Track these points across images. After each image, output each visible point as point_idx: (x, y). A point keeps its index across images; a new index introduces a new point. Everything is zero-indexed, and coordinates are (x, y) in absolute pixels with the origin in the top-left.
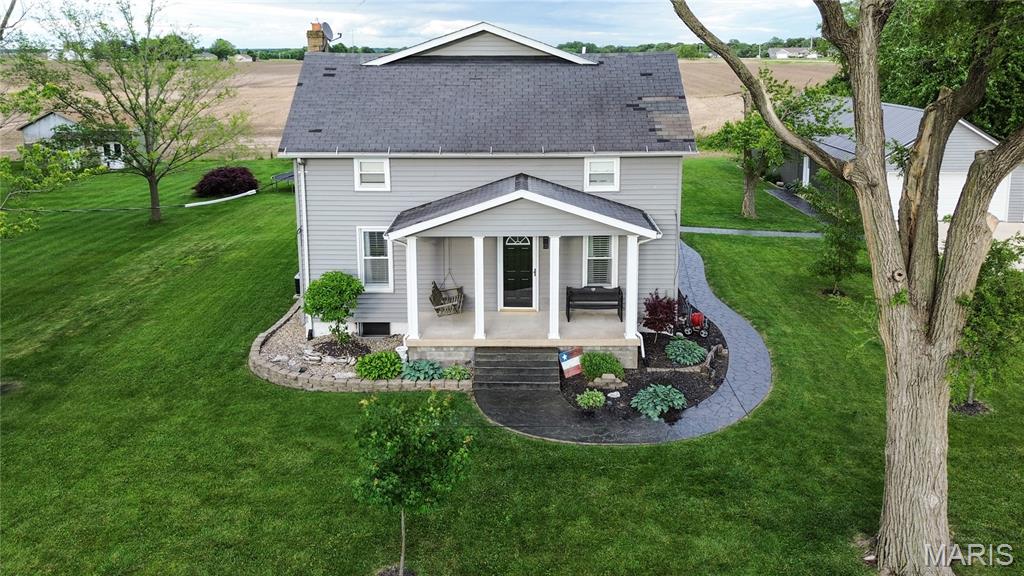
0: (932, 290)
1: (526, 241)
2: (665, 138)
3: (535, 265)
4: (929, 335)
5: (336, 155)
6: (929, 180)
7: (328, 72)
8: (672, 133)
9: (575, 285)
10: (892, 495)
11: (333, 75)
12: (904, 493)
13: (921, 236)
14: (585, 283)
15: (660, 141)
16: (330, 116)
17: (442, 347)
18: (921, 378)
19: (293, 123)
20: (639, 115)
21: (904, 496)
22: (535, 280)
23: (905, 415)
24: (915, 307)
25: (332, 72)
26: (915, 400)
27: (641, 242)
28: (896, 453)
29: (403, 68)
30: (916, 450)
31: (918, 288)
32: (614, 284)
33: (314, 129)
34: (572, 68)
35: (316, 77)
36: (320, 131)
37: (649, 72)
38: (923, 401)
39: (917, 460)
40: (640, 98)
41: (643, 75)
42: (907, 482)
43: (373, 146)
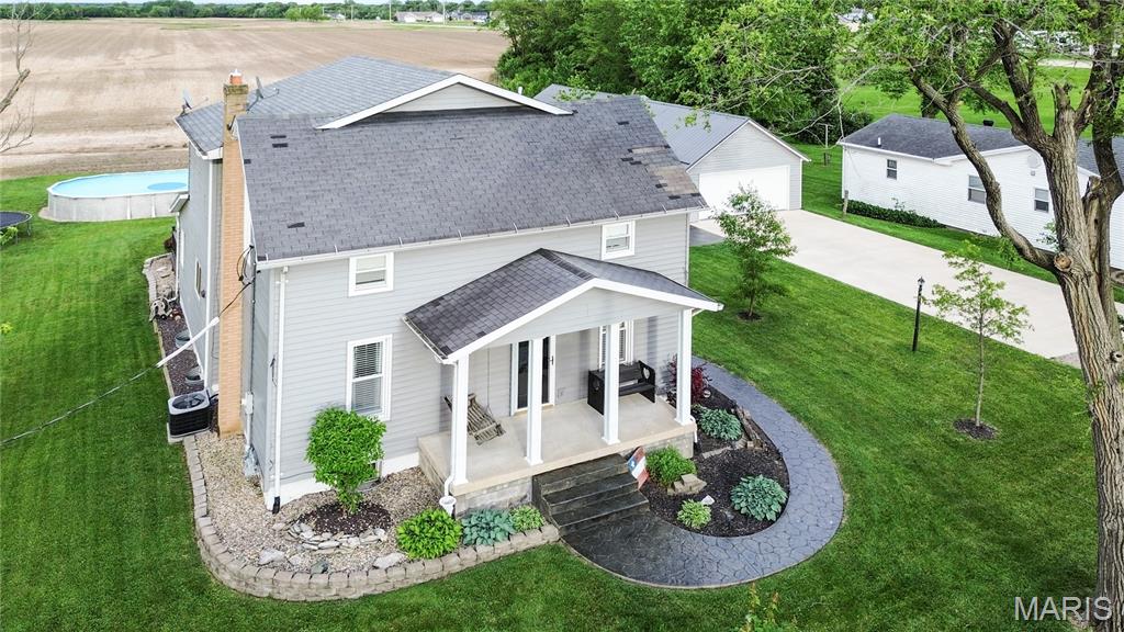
2: (675, 194)
7: (277, 141)
8: (678, 188)
11: (285, 145)
15: (672, 198)
16: (308, 203)
17: (495, 487)
19: (261, 218)
20: (639, 170)
25: (282, 141)
29: (368, 130)
33: (293, 222)
35: (265, 150)
36: (302, 225)
37: (624, 120)
40: (630, 151)
41: (620, 124)
43: (379, 238)
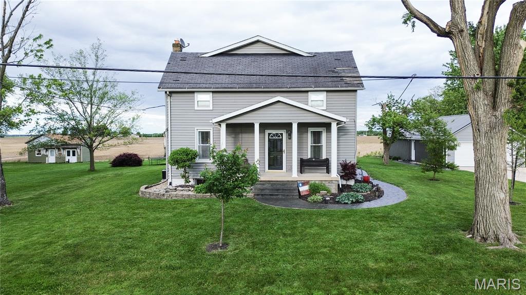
0: (494, 86)
1: (279, 136)
2: (349, 82)
3: (284, 148)
4: (494, 107)
5: (186, 90)
6: (489, 32)
7: (182, 59)
9: (305, 158)
10: (480, 196)
11: (185, 60)
12: (486, 192)
13: (486, 60)
14: (309, 157)
15: (346, 83)
16: (183, 75)
18: (492, 128)
20: (336, 74)
21: (486, 194)
22: (284, 155)
23: (485, 150)
24: (486, 95)
26: (489, 140)
27: (339, 126)
28: (481, 172)
30: (491, 167)
31: (487, 85)
32: (324, 157)
33: (176, 80)
34: (301, 58)
35: (177, 61)
36: (178, 81)
37: (338, 58)
38: (494, 140)
39: (492, 172)
40: (335, 68)
41: (336, 60)
42: (487, 185)
43: (204, 86)
